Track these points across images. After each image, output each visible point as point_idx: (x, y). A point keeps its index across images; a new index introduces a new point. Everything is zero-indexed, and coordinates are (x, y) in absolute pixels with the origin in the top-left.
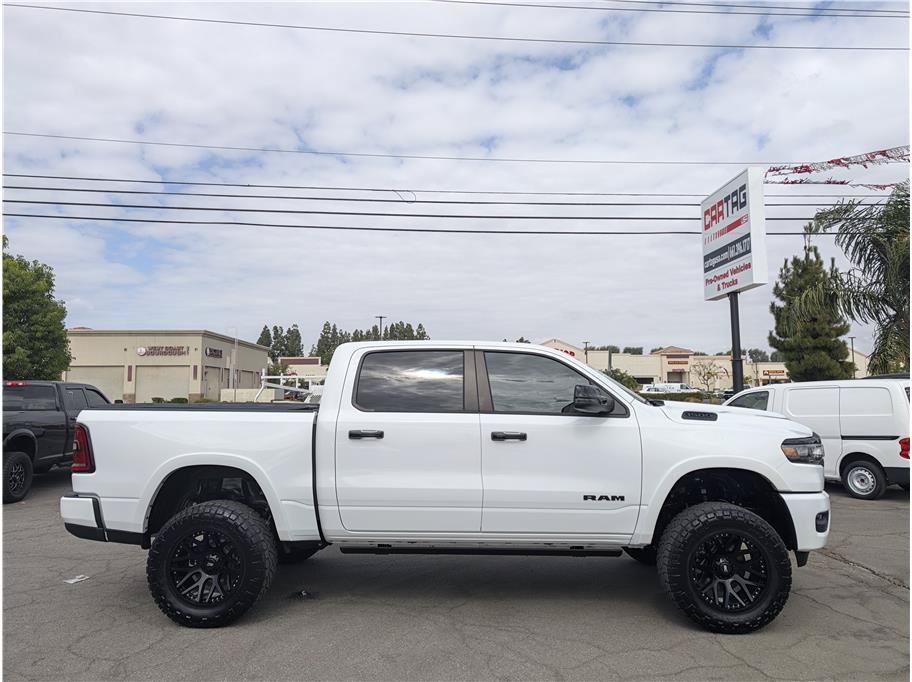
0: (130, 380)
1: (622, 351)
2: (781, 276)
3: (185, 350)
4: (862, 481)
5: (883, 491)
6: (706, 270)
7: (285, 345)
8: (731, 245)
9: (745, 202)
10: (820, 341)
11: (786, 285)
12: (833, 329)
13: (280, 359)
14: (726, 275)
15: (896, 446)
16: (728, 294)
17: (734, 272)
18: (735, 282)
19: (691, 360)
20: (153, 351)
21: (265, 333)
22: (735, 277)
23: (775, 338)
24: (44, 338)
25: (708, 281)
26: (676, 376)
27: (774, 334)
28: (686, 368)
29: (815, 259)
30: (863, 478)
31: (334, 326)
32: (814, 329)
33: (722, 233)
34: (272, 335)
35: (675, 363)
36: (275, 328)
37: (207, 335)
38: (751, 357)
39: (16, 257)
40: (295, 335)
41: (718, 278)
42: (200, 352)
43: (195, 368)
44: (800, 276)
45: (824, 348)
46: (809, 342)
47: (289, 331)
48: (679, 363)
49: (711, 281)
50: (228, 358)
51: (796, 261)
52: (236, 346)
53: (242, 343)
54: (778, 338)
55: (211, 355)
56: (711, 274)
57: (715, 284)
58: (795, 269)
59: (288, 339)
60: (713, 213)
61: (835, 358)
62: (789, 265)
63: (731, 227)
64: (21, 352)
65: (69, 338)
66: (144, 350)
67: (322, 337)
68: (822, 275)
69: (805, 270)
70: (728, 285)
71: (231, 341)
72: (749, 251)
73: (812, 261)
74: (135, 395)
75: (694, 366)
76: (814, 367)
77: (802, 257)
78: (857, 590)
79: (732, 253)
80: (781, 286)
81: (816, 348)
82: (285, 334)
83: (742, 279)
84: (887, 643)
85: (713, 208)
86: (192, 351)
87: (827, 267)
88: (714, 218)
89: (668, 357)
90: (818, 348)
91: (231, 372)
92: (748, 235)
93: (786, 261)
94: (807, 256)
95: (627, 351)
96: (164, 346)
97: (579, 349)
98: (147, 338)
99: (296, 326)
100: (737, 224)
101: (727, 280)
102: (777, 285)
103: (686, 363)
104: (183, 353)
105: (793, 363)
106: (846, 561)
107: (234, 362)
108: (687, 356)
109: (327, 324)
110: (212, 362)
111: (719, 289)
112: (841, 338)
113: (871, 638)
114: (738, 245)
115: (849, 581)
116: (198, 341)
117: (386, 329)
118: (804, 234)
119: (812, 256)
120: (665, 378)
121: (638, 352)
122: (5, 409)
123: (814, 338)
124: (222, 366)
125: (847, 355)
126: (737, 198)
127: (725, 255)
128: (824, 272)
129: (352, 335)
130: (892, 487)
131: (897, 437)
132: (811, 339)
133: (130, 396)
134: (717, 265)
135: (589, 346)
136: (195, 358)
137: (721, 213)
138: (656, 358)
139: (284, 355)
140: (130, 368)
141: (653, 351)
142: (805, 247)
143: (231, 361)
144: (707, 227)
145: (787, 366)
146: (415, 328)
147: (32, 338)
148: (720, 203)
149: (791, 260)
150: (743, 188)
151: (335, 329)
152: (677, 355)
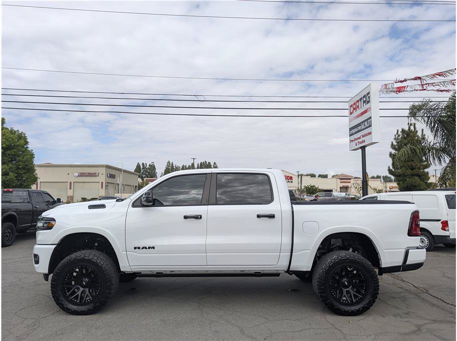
0: (70, 189)
1: (317, 176)
2: (395, 139)
3: (97, 174)
4: (423, 242)
5: (433, 247)
6: (350, 135)
7: (148, 172)
8: (362, 122)
9: (369, 101)
10: (415, 171)
11: (398, 143)
12: (422, 165)
13: (145, 179)
14: (359, 138)
15: (439, 224)
16: (361, 148)
17: (364, 136)
18: (364, 141)
19: (352, 181)
20: (82, 175)
21: (138, 166)
22: (364, 139)
23: (391, 170)
24: (23, 168)
25: (351, 141)
26: (345, 189)
27: (391, 168)
28: (349, 185)
29: (413, 130)
30: (423, 240)
31: (172, 163)
32: (412, 165)
33: (358, 116)
34: (142, 167)
35: (344, 182)
36: (143, 164)
37: (108, 167)
38: (384, 179)
39: (10, 129)
40: (153, 167)
41: (356, 139)
42: (104, 175)
43: (102, 183)
44: (405, 138)
45: (417, 175)
46: (409, 172)
47: (150, 165)
48: (346, 182)
49: (353, 141)
50: (118, 178)
51: (403, 131)
52: (122, 173)
53: (125, 171)
54: (393, 170)
55: (110, 177)
56: (353, 138)
57: (354, 142)
58: (403, 135)
59: (149, 169)
60: (354, 107)
61: (423, 180)
62: (400, 133)
63: (362, 114)
64: (12, 175)
65: (36, 168)
66: (77, 174)
67: (166, 168)
68: (417, 138)
69: (408, 135)
70: (361, 143)
71: (120, 170)
72: (371, 126)
73: (412, 130)
74: (73, 196)
75: (353, 184)
76: (412, 184)
77: (406, 128)
78: (403, 294)
79: (363, 127)
80: (395, 143)
81: (413, 175)
82: (148, 167)
83: (367, 140)
84: (408, 320)
85: (354, 104)
86: (100, 175)
87: (419, 134)
88: (354, 109)
89: (341, 179)
90: (414, 175)
91: (120, 185)
92: (371, 118)
93: (398, 131)
94: (409, 128)
95: (320, 176)
96: (87, 172)
97: (295, 175)
98: (78, 168)
99: (153, 163)
100: (365, 112)
101: (360, 140)
102: (392, 143)
103: (350, 182)
104: (96, 176)
105: (401, 183)
106: (403, 281)
107: (121, 180)
108: (350, 179)
109: (169, 162)
110: (110, 180)
111: (356, 145)
112: (426, 170)
113: (401, 317)
114: (366, 123)
115: (400, 290)
116: (103, 170)
117: (198, 164)
118: (408, 117)
119: (412, 128)
120: (339, 190)
121: (326, 176)
122: (2, 202)
123: (412, 170)
124: (115, 183)
125: (429, 178)
126: (366, 99)
127: (359, 128)
128: (418, 136)
129: (181, 167)
130: (439, 245)
131: (440, 220)
132: (410, 170)
133: (71, 196)
134: (356, 133)
135: (300, 173)
136: (102, 178)
137: (358, 107)
138: (334, 180)
139: (147, 177)
140: (71, 183)
141: (333, 176)
142: (408, 124)
143: (119, 180)
144: (351, 113)
145: (398, 184)
146: (212, 164)
147: (18, 168)
148: (358, 101)
149: (400, 130)
150: (369, 93)
151: (172, 164)
152: (344, 178)
